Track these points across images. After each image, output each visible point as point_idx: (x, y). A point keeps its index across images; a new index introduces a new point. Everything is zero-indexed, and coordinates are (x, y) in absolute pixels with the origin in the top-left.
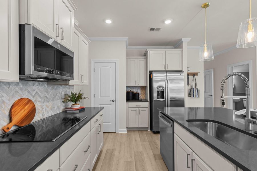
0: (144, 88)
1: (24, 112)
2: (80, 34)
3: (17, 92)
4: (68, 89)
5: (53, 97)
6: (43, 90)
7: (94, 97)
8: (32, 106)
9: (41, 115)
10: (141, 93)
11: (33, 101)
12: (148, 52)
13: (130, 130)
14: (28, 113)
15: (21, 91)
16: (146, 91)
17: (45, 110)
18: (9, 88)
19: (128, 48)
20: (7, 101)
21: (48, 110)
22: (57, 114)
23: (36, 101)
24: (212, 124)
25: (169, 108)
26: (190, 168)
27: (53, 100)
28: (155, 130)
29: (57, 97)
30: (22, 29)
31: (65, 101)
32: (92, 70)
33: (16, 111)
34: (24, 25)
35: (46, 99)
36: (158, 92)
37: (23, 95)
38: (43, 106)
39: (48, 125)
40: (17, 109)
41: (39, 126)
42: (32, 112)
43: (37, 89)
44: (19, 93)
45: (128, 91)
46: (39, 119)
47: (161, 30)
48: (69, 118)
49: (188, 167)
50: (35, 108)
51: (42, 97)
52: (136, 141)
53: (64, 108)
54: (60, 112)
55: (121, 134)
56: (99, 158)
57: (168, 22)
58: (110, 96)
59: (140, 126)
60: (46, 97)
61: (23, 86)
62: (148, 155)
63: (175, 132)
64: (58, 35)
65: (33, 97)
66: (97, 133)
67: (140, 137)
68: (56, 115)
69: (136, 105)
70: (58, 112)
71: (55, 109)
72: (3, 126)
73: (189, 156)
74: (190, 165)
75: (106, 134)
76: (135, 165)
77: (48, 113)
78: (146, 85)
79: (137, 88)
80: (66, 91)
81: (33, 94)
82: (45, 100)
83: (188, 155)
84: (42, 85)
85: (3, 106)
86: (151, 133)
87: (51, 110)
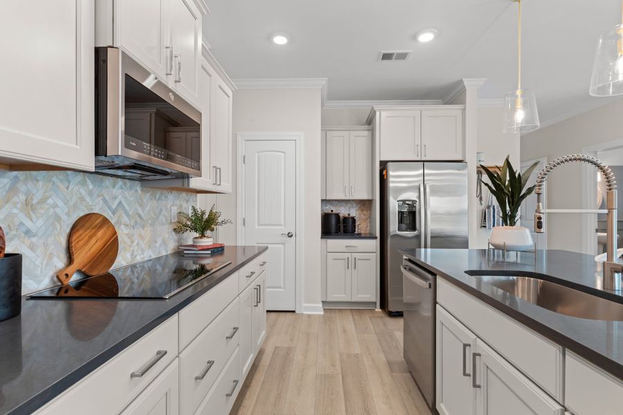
0: (366, 204)
1: (95, 243)
2: (213, 70)
3: (82, 199)
4: (185, 202)
5: (154, 217)
6: (132, 199)
7: (244, 224)
8: (109, 233)
9: (128, 255)
10: (360, 218)
11: (113, 222)
12: (378, 113)
13: (331, 307)
14: (103, 248)
15: (90, 196)
16: (370, 213)
17: (137, 244)
18: (68, 188)
19: (326, 105)
20: (64, 217)
21: (143, 246)
22: (162, 257)
23: (119, 222)
24: (529, 281)
25: (429, 250)
26: (469, 375)
27: (153, 225)
28: (392, 307)
29: (162, 218)
30: (101, 58)
31: (179, 229)
32: (240, 160)
33: (80, 241)
34: (105, 49)
35: (139, 220)
36: (401, 214)
37: (93, 207)
38: (133, 235)
39: (143, 279)
40: (81, 235)
41: (126, 279)
42: (111, 248)
43: (120, 196)
44: (85, 200)
45: (326, 212)
46: (124, 264)
47: (409, 58)
48: (188, 268)
49: (465, 374)
50: (117, 238)
51: (130, 213)
52: (345, 331)
53: (177, 244)
54: (169, 253)
55: (309, 316)
56: (258, 365)
57: (426, 38)
58: (283, 223)
59: (354, 300)
60: (140, 216)
61: (94, 186)
62: (374, 362)
63: (438, 300)
64: (169, 72)
65: (114, 213)
66: (254, 304)
67: (355, 324)
68: (159, 259)
69: (347, 247)
70: (164, 253)
71: (158, 245)
72: (58, 269)
73: (467, 348)
74: (469, 370)
75: (273, 314)
76: (341, 384)
77: (143, 254)
78: (370, 198)
79: (350, 205)
80: (181, 206)
81: (114, 207)
82: (136, 223)
83: (465, 346)
84: (131, 188)
85: (58, 226)
86: (383, 315)
87: (150, 246)
